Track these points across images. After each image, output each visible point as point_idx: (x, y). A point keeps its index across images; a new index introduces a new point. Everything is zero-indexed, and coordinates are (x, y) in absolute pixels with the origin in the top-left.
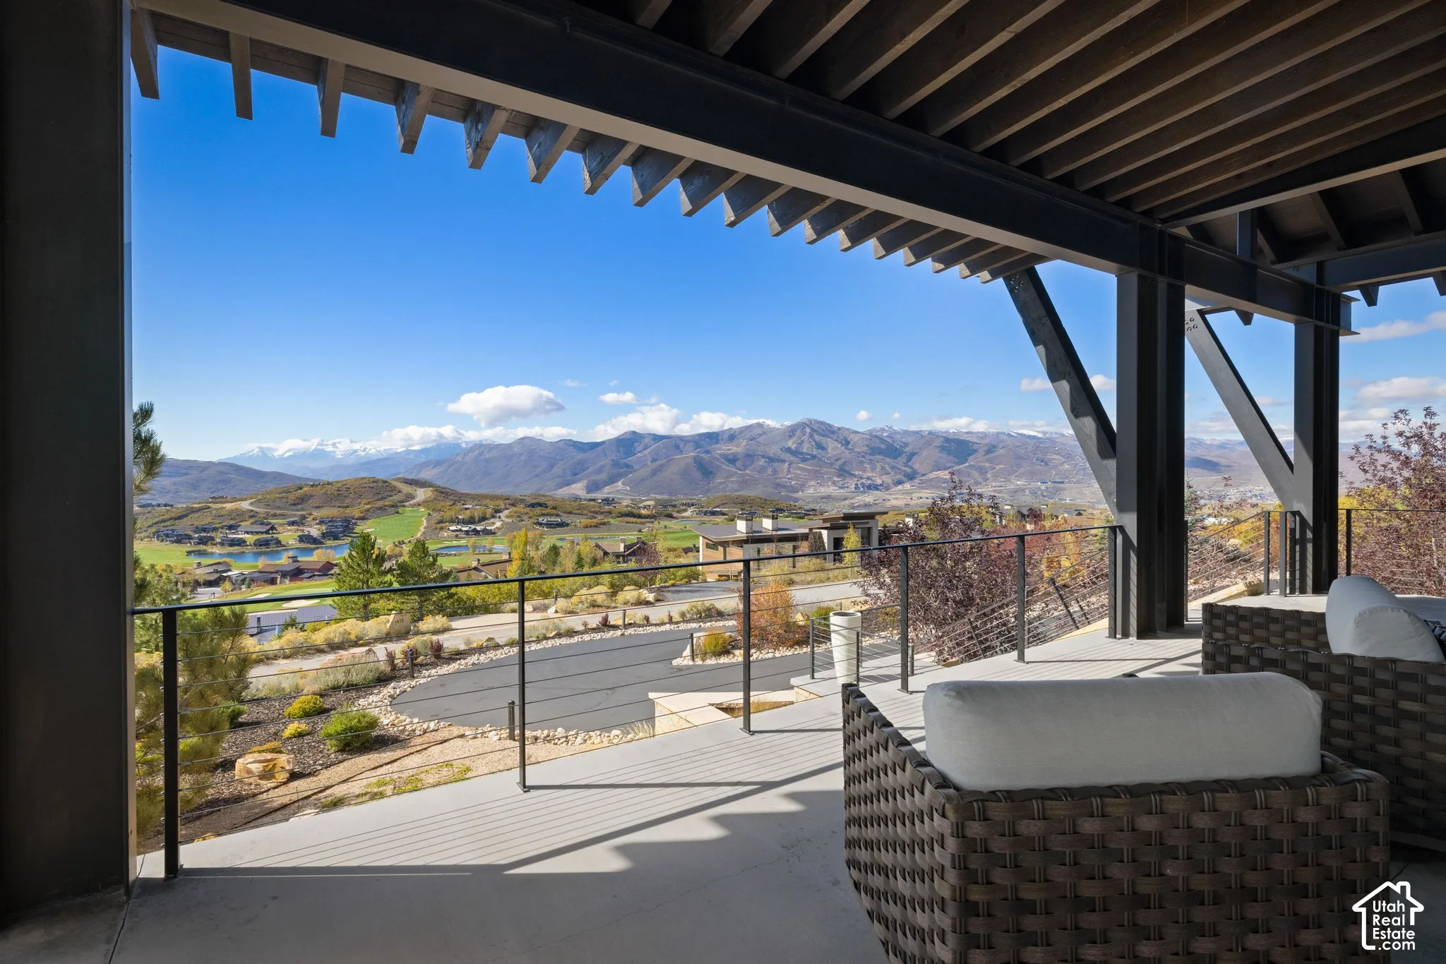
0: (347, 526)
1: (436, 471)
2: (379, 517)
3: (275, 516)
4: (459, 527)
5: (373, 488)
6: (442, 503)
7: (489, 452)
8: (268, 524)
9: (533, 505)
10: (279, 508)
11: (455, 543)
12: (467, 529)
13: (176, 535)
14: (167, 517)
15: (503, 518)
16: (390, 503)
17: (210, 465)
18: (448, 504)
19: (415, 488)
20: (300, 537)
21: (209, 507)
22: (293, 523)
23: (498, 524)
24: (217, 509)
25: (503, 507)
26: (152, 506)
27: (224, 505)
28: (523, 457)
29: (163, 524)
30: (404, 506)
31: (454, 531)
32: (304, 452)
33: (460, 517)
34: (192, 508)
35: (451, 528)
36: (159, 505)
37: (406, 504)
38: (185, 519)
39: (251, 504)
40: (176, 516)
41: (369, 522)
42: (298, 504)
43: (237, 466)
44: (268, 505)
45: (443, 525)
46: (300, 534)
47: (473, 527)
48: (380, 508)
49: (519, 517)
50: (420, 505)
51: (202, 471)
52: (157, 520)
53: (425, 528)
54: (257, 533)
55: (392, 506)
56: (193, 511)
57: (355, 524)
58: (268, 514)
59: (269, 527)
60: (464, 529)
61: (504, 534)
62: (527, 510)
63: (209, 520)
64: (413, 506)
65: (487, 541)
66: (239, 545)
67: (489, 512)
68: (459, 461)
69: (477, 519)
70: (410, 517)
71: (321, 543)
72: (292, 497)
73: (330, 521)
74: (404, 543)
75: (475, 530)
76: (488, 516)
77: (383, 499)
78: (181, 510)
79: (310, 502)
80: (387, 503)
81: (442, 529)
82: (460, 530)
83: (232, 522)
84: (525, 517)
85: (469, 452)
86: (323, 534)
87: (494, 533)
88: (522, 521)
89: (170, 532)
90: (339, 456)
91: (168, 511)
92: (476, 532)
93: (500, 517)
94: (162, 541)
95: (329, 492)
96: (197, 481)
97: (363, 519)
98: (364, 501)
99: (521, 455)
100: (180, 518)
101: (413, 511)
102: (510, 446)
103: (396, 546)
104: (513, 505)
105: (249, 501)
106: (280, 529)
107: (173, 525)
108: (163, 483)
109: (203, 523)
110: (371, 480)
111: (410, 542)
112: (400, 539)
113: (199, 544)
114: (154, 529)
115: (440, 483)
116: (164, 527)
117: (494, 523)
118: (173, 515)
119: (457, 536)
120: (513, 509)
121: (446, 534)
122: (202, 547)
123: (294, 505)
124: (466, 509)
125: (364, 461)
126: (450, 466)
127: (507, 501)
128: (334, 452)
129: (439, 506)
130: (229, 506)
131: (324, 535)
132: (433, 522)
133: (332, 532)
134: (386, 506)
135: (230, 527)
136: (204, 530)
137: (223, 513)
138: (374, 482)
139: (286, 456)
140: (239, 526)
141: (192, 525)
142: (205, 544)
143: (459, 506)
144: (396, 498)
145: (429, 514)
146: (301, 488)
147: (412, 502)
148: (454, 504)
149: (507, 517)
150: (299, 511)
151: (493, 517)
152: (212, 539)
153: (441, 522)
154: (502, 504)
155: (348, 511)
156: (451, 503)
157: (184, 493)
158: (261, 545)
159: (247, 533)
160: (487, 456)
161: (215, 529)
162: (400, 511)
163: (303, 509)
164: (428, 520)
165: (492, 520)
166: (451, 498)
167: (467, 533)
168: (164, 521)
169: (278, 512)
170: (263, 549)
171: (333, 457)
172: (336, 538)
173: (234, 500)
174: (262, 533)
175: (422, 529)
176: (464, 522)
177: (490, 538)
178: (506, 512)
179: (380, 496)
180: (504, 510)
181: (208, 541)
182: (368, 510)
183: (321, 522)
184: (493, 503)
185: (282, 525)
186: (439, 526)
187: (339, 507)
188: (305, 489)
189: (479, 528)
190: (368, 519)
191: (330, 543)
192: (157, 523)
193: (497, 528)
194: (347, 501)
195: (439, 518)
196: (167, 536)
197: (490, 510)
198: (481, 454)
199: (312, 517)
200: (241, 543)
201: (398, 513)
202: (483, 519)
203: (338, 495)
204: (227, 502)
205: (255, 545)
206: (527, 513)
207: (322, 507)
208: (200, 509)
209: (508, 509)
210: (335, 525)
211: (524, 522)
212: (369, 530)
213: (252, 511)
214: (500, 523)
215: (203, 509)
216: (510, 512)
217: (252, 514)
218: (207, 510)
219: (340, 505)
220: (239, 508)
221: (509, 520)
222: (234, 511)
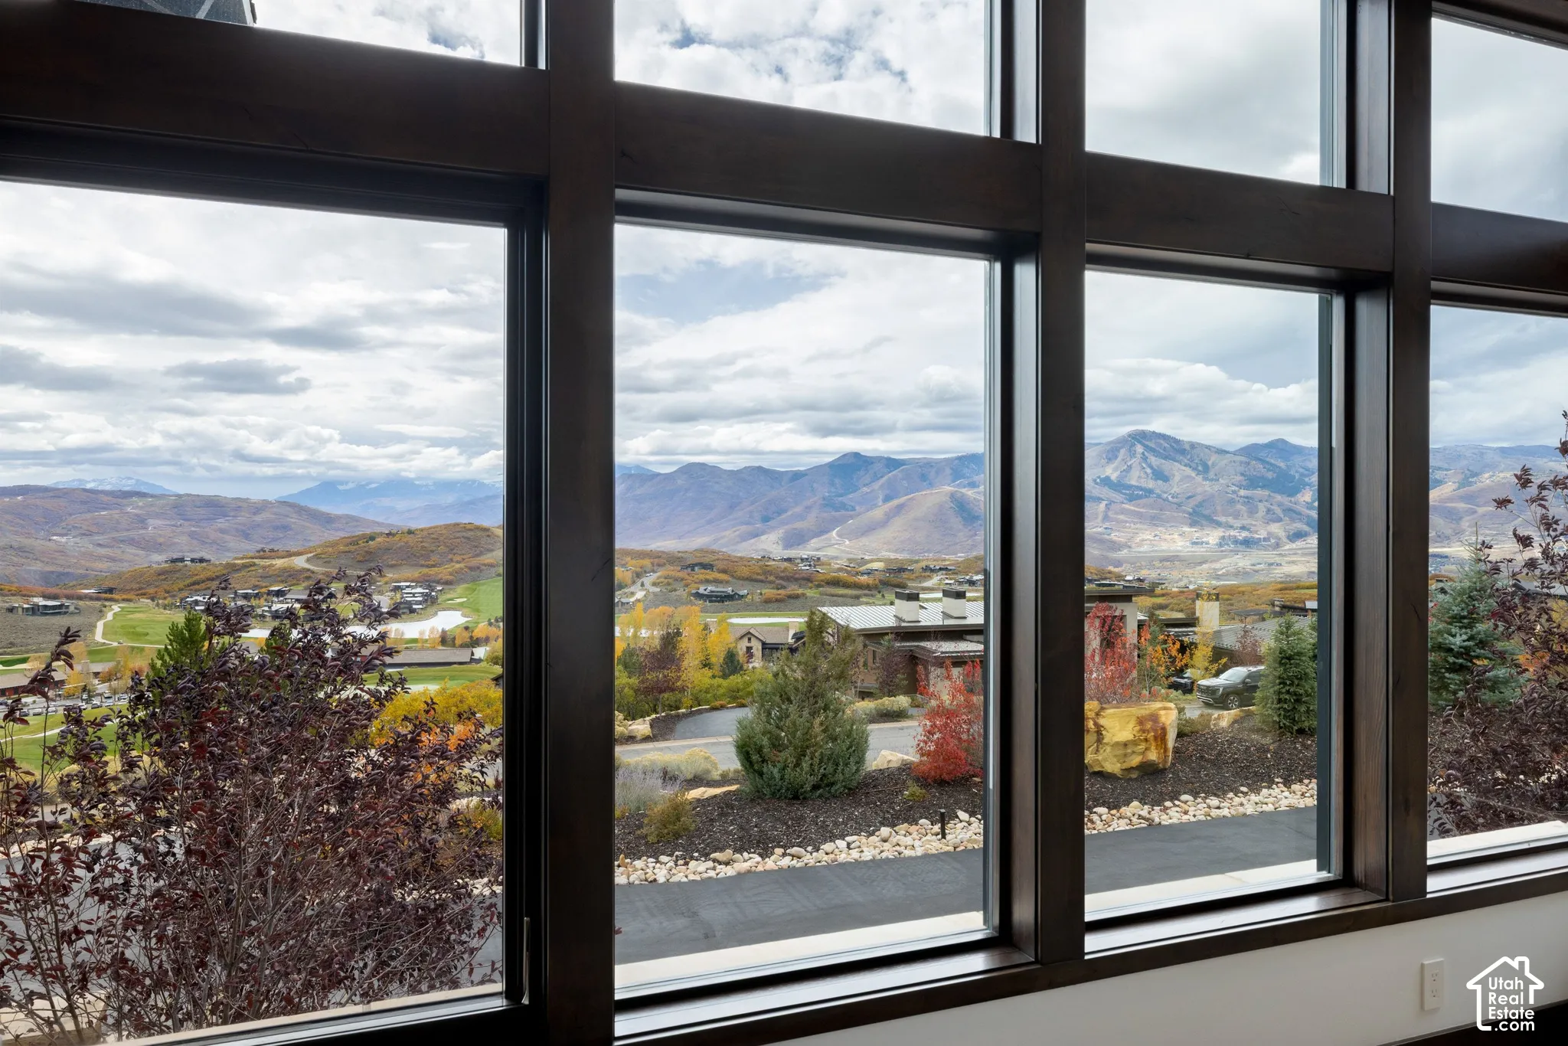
0: (429, 594)
2: (474, 581)
9: (692, 567)
14: (201, 577)
15: (647, 586)
16: (491, 561)
23: (640, 595)
24: (264, 567)
25: (649, 568)
26: (185, 561)
27: (274, 562)
28: (689, 494)
29: (194, 587)
34: (234, 565)
36: (193, 560)
39: (308, 560)
40: (213, 576)
41: (459, 589)
42: (369, 560)
44: (330, 562)
48: (476, 568)
49: (670, 584)
51: (255, 513)
52: (189, 581)
56: (233, 569)
57: (442, 591)
58: (329, 574)
62: (684, 573)
63: (253, 582)
67: (629, 576)
73: (407, 587)
76: (627, 582)
77: (481, 554)
78: (219, 568)
79: (385, 557)
80: (486, 561)
83: (281, 586)
84: (679, 586)
86: (397, 604)
88: (675, 590)
91: (204, 569)
93: (642, 585)
97: (453, 583)
98: (455, 558)
99: (686, 490)
102: (671, 477)
103: (490, 624)
104: (662, 566)
105: (305, 557)
110: (468, 526)
117: (633, 594)
118: (209, 574)
120: (662, 572)
123: (364, 562)
127: (654, 561)
133: (407, 602)
134: (485, 565)
135: (278, 593)
136: (245, 596)
137: (272, 572)
138: (471, 530)
140: (289, 591)
149: (654, 584)
151: (634, 583)
154: (647, 565)
155: (434, 571)
159: (298, 601)
161: (259, 596)
165: (632, 589)
168: (197, 583)
172: (413, 611)
178: (653, 577)
179: (477, 551)
180: (650, 573)
182: (460, 571)
184: (634, 562)
187: (423, 566)
190: (460, 584)
192: (189, 585)
193: (638, 601)
194: (434, 558)
196: (197, 603)
197: (630, 574)
199: (385, 580)
204: (278, 558)
206: (682, 579)
207: (401, 565)
208: (245, 566)
209: (654, 571)
210: (413, 591)
211: (677, 593)
212: (459, 600)
213: (308, 570)
214: (644, 593)
215: (248, 567)
216: (658, 578)
217: (308, 574)
218: (253, 568)
220: (292, 565)
221: (656, 589)
222: (287, 570)
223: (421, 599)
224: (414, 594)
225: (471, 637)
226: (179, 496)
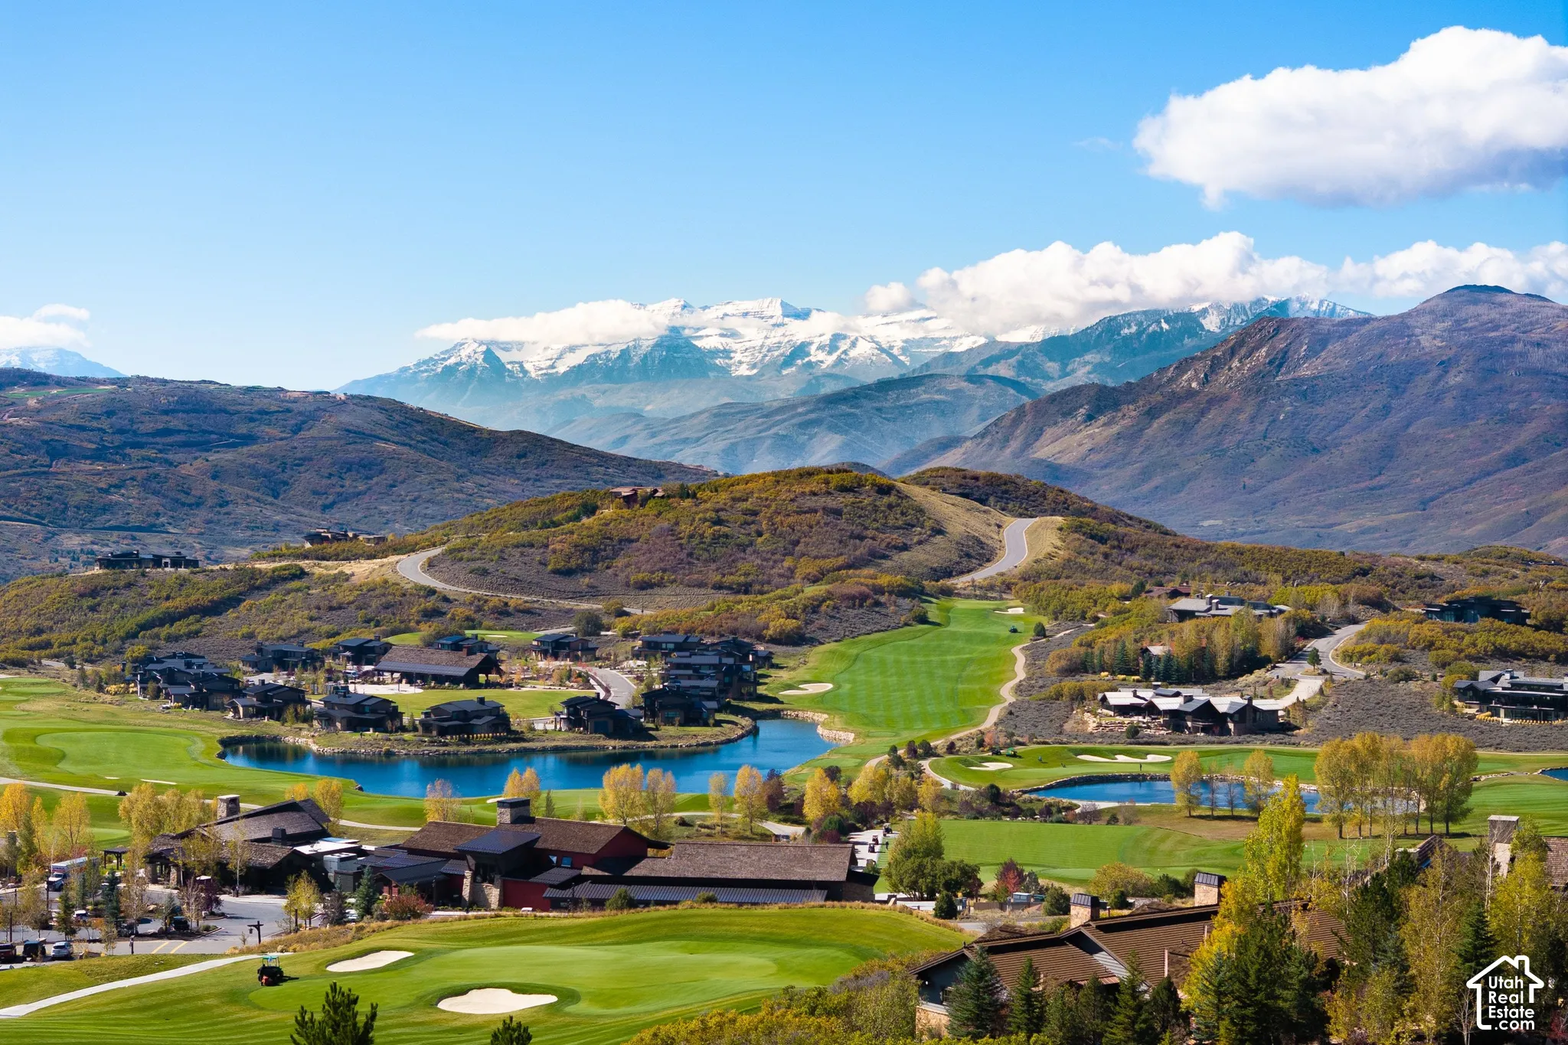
0: (734, 671)
1: (1098, 432)
2: (854, 634)
3: (503, 612)
4: (1147, 694)
5: (838, 513)
6: (1094, 586)
7: (1312, 353)
8: (482, 646)
9: (1461, 610)
10: (517, 584)
11: (1124, 763)
12: (1174, 704)
13: (196, 680)
14: (179, 603)
15: (1330, 662)
16: (899, 579)
17: (322, 403)
18: (1116, 588)
19: (996, 515)
20: (573, 705)
21: (302, 574)
22: (555, 648)
23: (1307, 687)
24: (324, 581)
25: (1333, 611)
26: (141, 562)
27: (348, 568)
28: (1454, 379)
29: (165, 631)
30: (948, 593)
31: (1124, 710)
32: (625, 354)
33: (1156, 650)
34: (254, 574)
35: (1116, 698)
36: (157, 561)
37: (960, 582)
38: (231, 614)
39: (431, 564)
40: (205, 601)
41: (816, 655)
42: (581, 570)
43: (401, 408)
44: (485, 572)
45: (1087, 680)
46: (575, 691)
47: (1200, 695)
48: (858, 600)
49: (1396, 658)
50: (1008, 587)
51: (297, 429)
52: (150, 613)
53: (1019, 689)
54: (440, 680)
55: (905, 592)
56: (256, 584)
57: (767, 660)
58: (479, 605)
59: (477, 659)
60: (1164, 704)
61: (1321, 736)
62: (1432, 629)
63: (299, 619)
64: (986, 591)
65: (1248, 763)
66: (379, 726)
67: (1274, 630)
68: (1190, 394)
69: (1222, 661)
70: (969, 638)
71: (643, 734)
72: (561, 543)
73: (679, 647)
74: (929, 752)
75: (1208, 709)
76: (1269, 647)
77: (875, 557)
78: (219, 582)
79: (620, 562)
80: (884, 580)
81: (1079, 697)
82: (1150, 709)
83: (367, 634)
84: (1423, 663)
85: (1233, 352)
86: (650, 696)
87: (1286, 728)
88: (1408, 677)
89: (179, 664)
90: (744, 371)
91: (183, 582)
92: (1210, 719)
93: (1315, 658)
94: (156, 696)
95: (685, 528)
96: (284, 466)
97: (796, 639)
98: (807, 567)
99: (1446, 365)
100: (215, 609)
101: (984, 616)
102: (1399, 327)
103: (898, 762)
104: (1379, 604)
105: (423, 556)
106: (512, 667)
107: (196, 634)
108: (186, 470)
109: (282, 630)
110: (835, 479)
111: (951, 748)
112: (917, 735)
113: (260, 713)
114: (137, 649)
115: (1103, 493)
116: (169, 638)
117: (1288, 684)
118: (196, 597)
119: (1134, 732)
120: (1376, 622)
121: (1091, 723)
122: (268, 726)
123: (568, 573)
124: (1184, 615)
125: (829, 388)
126: (1152, 413)
127: (1354, 588)
128: (727, 353)
129: (1078, 598)
130: (361, 570)
131: (654, 702)
132: (1051, 665)
133: (680, 692)
134: (880, 591)
135: (362, 653)
136: (281, 661)
137: (344, 596)
138: (843, 489)
139: (562, 368)
140: (387, 647)
141: (251, 636)
142: (277, 714)
143: (1155, 603)
144: (925, 556)
145: (1041, 632)
146: (591, 510)
147: (981, 576)
148: (1139, 590)
149: (1348, 657)
150: (578, 595)
151: (1291, 654)
152: (296, 696)
153: (1078, 667)
154: (1327, 598)
155: (745, 604)
156: (1127, 588)
157: (241, 510)
158: (443, 732)
159: (410, 678)
160: (1305, 371)
161: (312, 660)
162: (933, 612)
163: (593, 593)
164: (1034, 657)
165: (1286, 669)
166: (1135, 561)
167: (1176, 719)
168: (170, 618)
169: (515, 599)
170: (452, 746)
171: (724, 370)
172: (694, 717)
173: (381, 548)
174: (455, 681)
175: (1007, 694)
176: (1172, 674)
177: (1260, 746)
178: (1346, 635)
179: (862, 549)
180: (1337, 624)
181: (287, 703)
182: (814, 607)
183: (650, 649)
184: (1292, 590)
185: (522, 651)
186: (1069, 684)
187: (718, 587)
188: (608, 512)
189: (1224, 703)
190: (813, 642)
191: (672, 735)
192: (144, 627)
193: (1300, 705)
194: (748, 565)
195: (1075, 649)
196: (171, 677)
197: (1278, 624)
198: (1279, 361)
199: (621, 624)
200: (383, 715)
201: (923, 620)
202: (1248, 661)
203: (716, 538)
204: (356, 557)
205: (426, 727)
206: (1430, 646)
207: (660, 584)
208: (276, 580)
209: (1354, 621)
210: (695, 660)
211: (1413, 686)
212: (812, 689)
213: (432, 592)
214: (1317, 683)
215: (285, 579)
216: (1363, 636)
217: (430, 603)
218: (295, 584)
219: (719, 577)
220: (391, 578)
221: (1355, 673)
222: (377, 592)
223: (714, 684)
224: (696, 668)
225: (845, 801)
226: (122, 382)
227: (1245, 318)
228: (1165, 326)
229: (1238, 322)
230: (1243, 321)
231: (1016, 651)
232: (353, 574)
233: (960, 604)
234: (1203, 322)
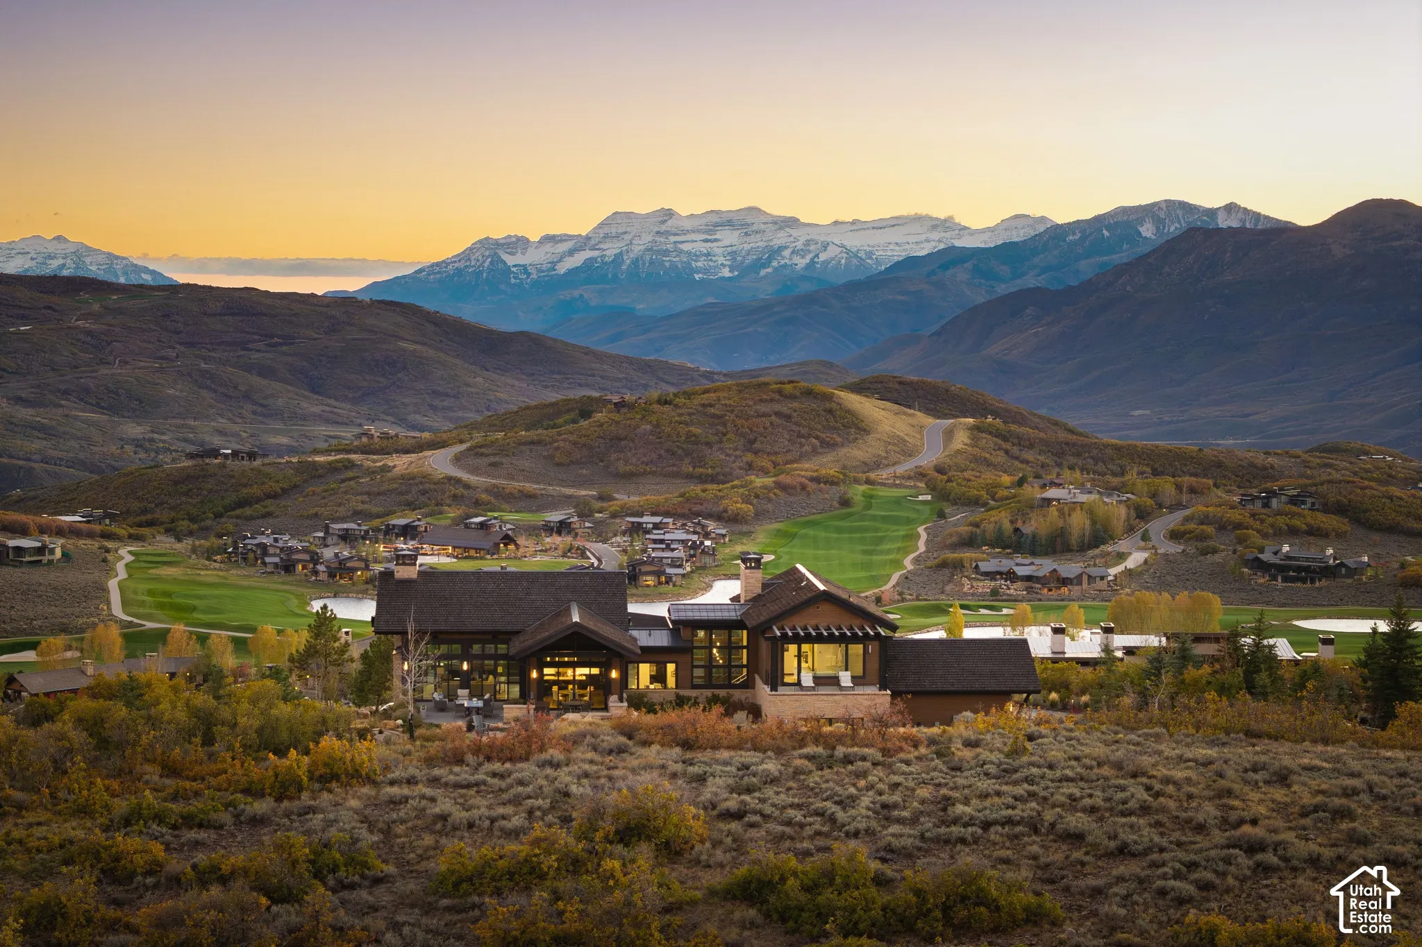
0: (698, 545)
2: (794, 516)
4: (1010, 565)
5: (788, 417)
7: (1235, 260)
8: (502, 525)
9: (1266, 497)
10: (527, 475)
12: (1029, 571)
13: (285, 552)
15: (1156, 539)
16: (833, 472)
19: (919, 418)
21: (352, 465)
22: (559, 527)
23: (1137, 558)
25: (1170, 500)
27: (391, 460)
30: (870, 481)
31: (991, 575)
34: (315, 465)
35: (986, 566)
37: (884, 474)
39: (457, 459)
40: (277, 488)
41: (763, 533)
42: (577, 464)
44: (502, 465)
45: (967, 554)
46: (575, 561)
47: (1049, 564)
48: (798, 489)
53: (918, 560)
55: (834, 481)
58: (499, 491)
60: (1022, 570)
63: (354, 501)
68: (1125, 296)
69: (1075, 538)
70: (885, 519)
72: (563, 441)
73: (656, 526)
75: (1054, 575)
76: (1114, 529)
77: (815, 453)
78: (286, 472)
79: (610, 457)
80: (820, 473)
81: (958, 566)
82: (1011, 575)
83: (411, 516)
85: (1165, 258)
86: (632, 564)
88: (1214, 551)
93: (1146, 537)
95: (664, 430)
98: (761, 461)
102: (1312, 236)
107: (271, 515)
109: (340, 511)
119: (996, 593)
121: (966, 585)
124: (1050, 502)
125: (800, 286)
126: (1091, 314)
129: (974, 487)
130: (401, 463)
131: (635, 569)
133: (655, 562)
134: (817, 481)
135: (408, 531)
136: (344, 536)
138: (793, 397)
140: (427, 527)
141: (315, 515)
143: (1032, 490)
144: (858, 452)
145: (942, 514)
146: (587, 414)
147: (902, 468)
148: (1023, 481)
149: (1174, 536)
150: (577, 484)
151: (1130, 532)
153: (966, 542)
154: (1166, 488)
155: (708, 492)
156: (1013, 479)
162: (858, 499)
163: (589, 481)
164: (934, 534)
165: (1121, 544)
167: (1029, 582)
169: (527, 487)
173: (418, 445)
175: (909, 563)
176: (1036, 548)
179: (807, 446)
180: (1173, 509)
182: (763, 494)
184: (1141, 481)
185: (533, 529)
186: (954, 556)
188: (601, 416)
189: (1067, 570)
193: (1127, 572)
195: (965, 529)
196: (264, 549)
197: (1121, 510)
199: (612, 507)
201: (849, 504)
202: (1095, 538)
203: (688, 437)
204: (396, 452)
208: (333, 468)
209: (1179, 506)
210: (668, 537)
211: (1217, 558)
213: (459, 481)
214: (1146, 555)
215: (340, 470)
216: (1188, 519)
217: (458, 490)
218: (349, 473)
219: (691, 469)
220: (426, 469)
221: (1175, 548)
222: (416, 481)
224: (668, 543)
226: (174, 289)
227: (1178, 226)
228: (1106, 233)
229: (1172, 229)
230: (1176, 228)
231: (921, 530)
232: (394, 467)
233: (883, 492)
234: (1141, 229)
